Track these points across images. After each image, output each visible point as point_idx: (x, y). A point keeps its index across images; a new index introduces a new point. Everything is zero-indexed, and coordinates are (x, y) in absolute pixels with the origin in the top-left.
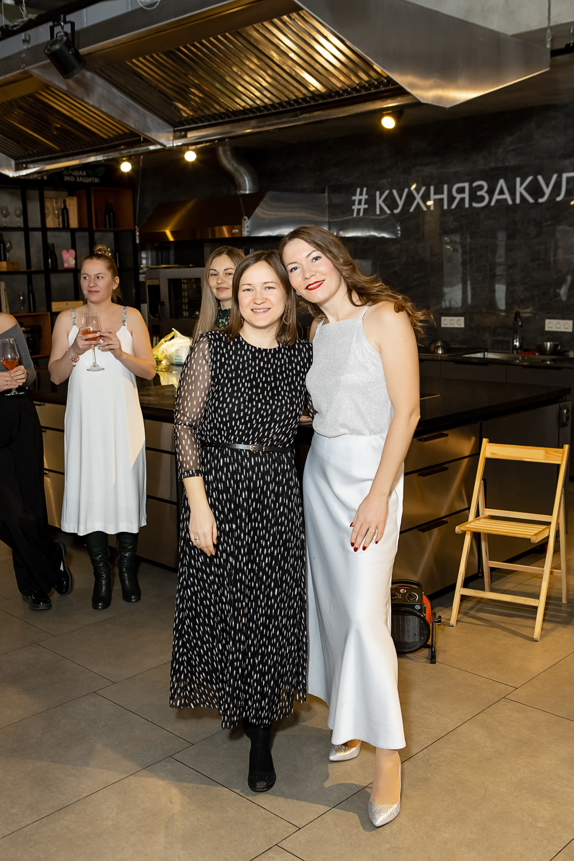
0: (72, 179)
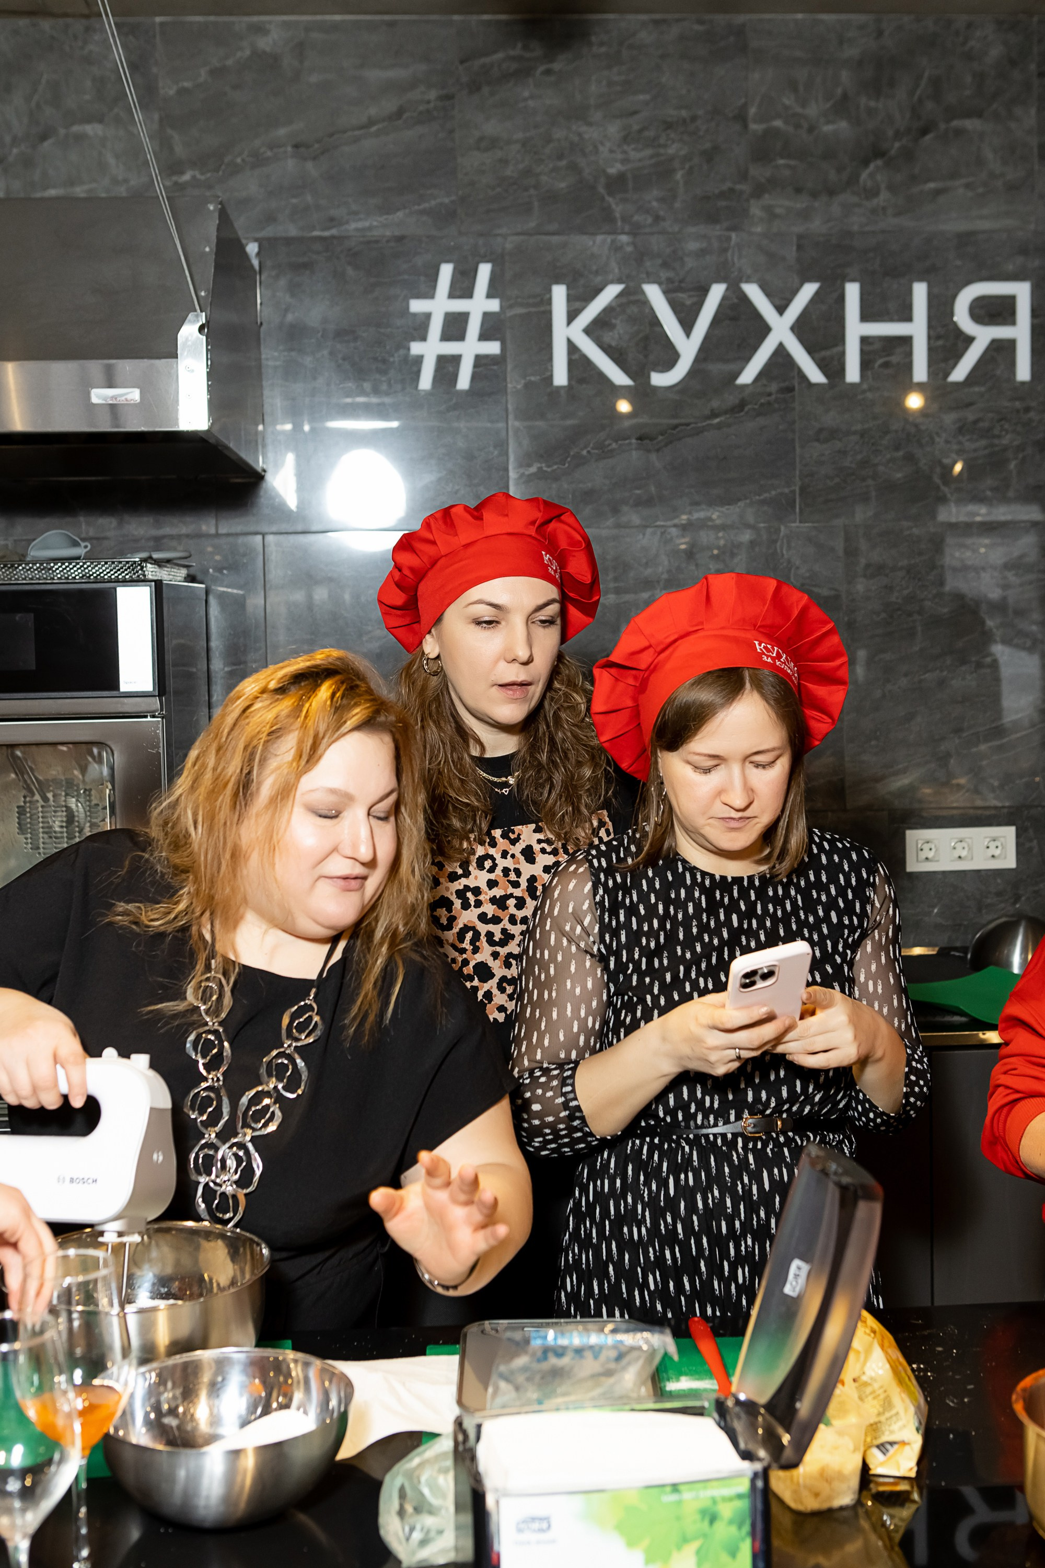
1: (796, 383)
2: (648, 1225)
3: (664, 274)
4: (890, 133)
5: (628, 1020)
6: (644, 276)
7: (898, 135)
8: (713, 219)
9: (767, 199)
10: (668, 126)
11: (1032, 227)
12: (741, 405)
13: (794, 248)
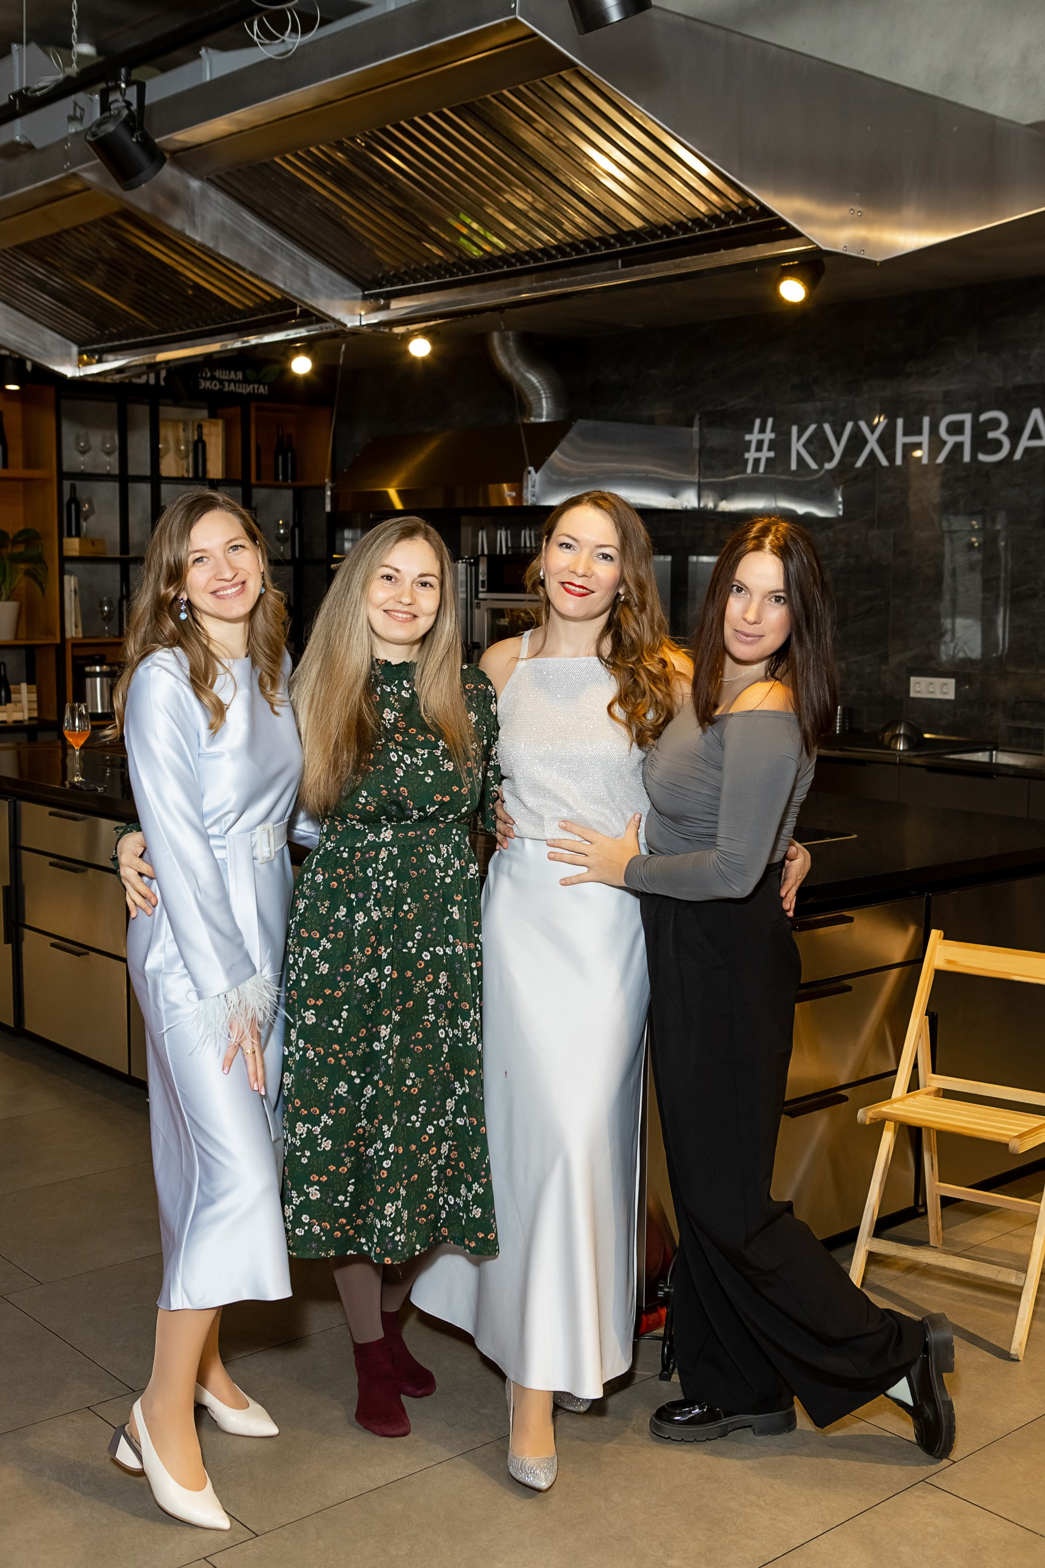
0: (215, 385)
3: (832, 419)
6: (824, 420)
8: (850, 393)
9: (870, 382)
11: (974, 387)
12: (857, 477)
13: (879, 404)
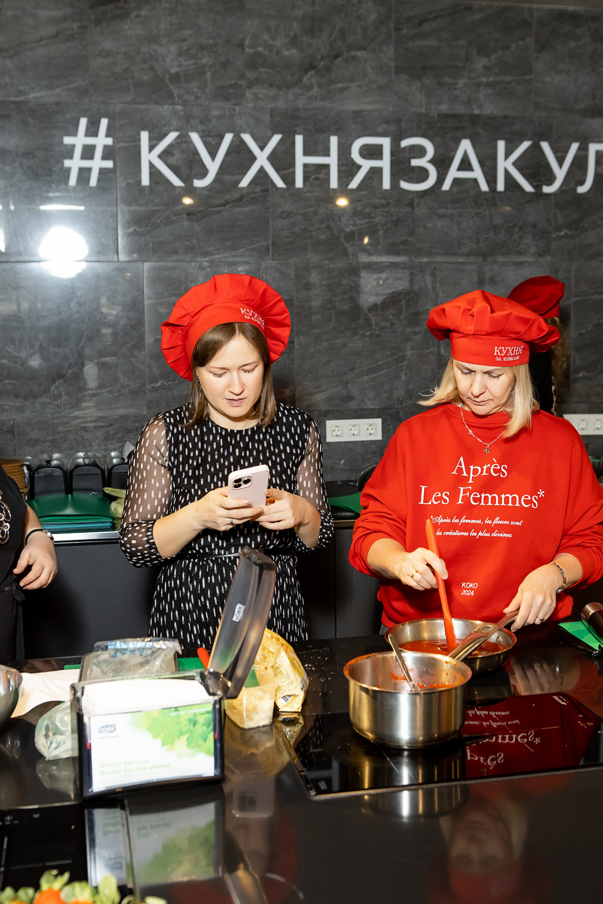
1: (270, 187)
2: (193, 602)
3: (200, 128)
4: (319, 57)
5: (183, 501)
6: (189, 128)
7: (322, 58)
8: (226, 99)
9: (255, 89)
10: (202, 48)
11: (391, 109)
12: (241, 199)
13: (269, 116)
